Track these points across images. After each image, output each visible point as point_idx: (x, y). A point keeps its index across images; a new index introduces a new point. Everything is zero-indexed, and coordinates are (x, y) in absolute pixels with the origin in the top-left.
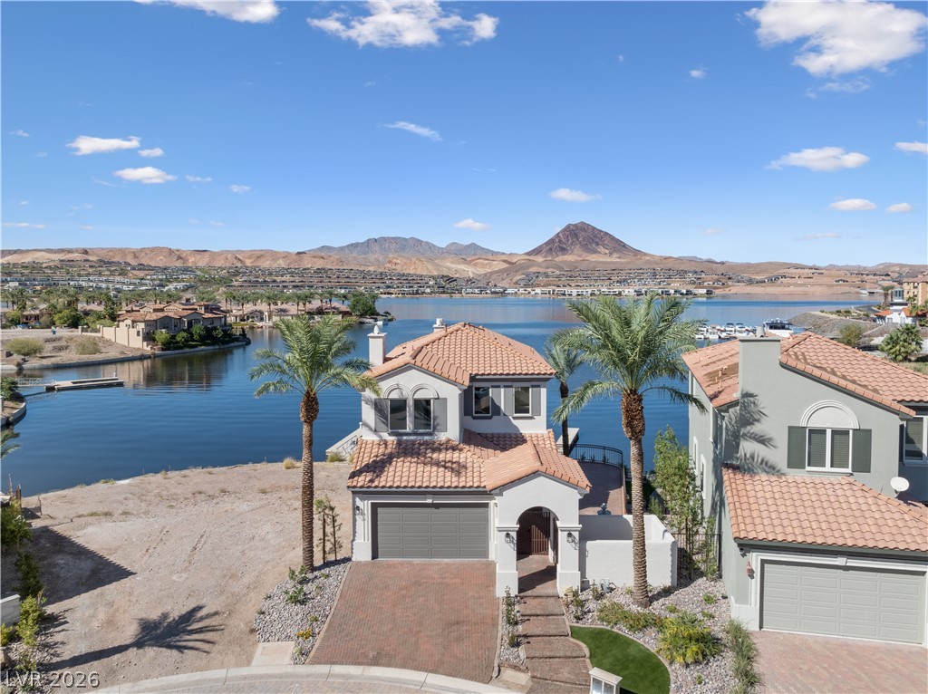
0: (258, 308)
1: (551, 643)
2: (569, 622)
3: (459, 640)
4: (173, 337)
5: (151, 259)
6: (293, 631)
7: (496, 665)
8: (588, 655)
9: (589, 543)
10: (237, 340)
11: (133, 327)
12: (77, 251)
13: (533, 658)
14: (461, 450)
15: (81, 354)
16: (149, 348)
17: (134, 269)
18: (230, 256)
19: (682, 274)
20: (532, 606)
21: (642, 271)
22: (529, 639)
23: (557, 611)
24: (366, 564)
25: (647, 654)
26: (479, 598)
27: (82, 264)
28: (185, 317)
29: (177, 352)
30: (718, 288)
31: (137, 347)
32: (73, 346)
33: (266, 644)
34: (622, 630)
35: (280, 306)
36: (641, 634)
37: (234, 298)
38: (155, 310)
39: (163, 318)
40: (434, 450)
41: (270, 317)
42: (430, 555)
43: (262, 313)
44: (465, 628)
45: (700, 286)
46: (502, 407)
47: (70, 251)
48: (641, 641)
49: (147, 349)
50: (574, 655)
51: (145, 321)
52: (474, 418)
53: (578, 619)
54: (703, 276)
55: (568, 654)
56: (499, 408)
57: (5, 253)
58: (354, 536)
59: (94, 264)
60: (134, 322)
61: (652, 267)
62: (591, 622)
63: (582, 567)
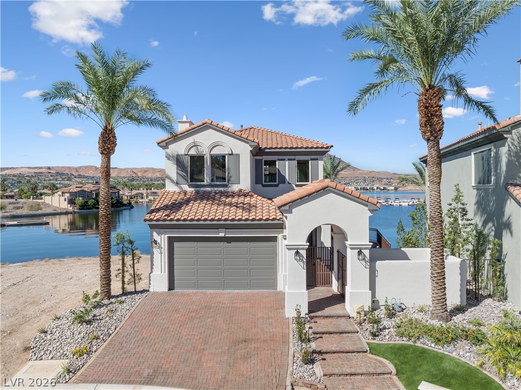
0: (140, 191)
1: (349, 360)
2: (364, 339)
3: (246, 357)
4: (86, 202)
5: (86, 172)
6: (69, 349)
7: (288, 383)
8: (394, 371)
9: (378, 263)
10: (125, 205)
11: (63, 196)
12: (44, 168)
13: (331, 375)
14: (252, 196)
15: (30, 211)
16: (71, 208)
17: (76, 177)
18: (129, 170)
19: (380, 180)
20: (322, 325)
21: (357, 178)
22: (324, 356)
23: (350, 328)
24: (162, 293)
25: (468, 368)
26: (269, 318)
27: (47, 175)
28: (94, 191)
29: (88, 211)
30: (400, 187)
31: (64, 207)
32: (25, 206)
33: (38, 362)
34: (427, 344)
35: (153, 190)
36: (451, 347)
37: (126, 185)
38: (76, 187)
39: (80, 191)
40: (227, 197)
41: (147, 197)
42: (223, 286)
43: (142, 194)
44: (253, 345)
45: (390, 185)
46: (287, 177)
47: (40, 168)
48: (454, 354)
49: (70, 208)
50: (379, 371)
51: (69, 192)
52: (264, 186)
53: (374, 335)
54: (392, 180)
55: (371, 370)
56: (284, 177)
57: (3, 169)
58: (152, 268)
59: (53, 174)
60: (63, 193)
61: (363, 176)
62: (390, 338)
63: (372, 287)
